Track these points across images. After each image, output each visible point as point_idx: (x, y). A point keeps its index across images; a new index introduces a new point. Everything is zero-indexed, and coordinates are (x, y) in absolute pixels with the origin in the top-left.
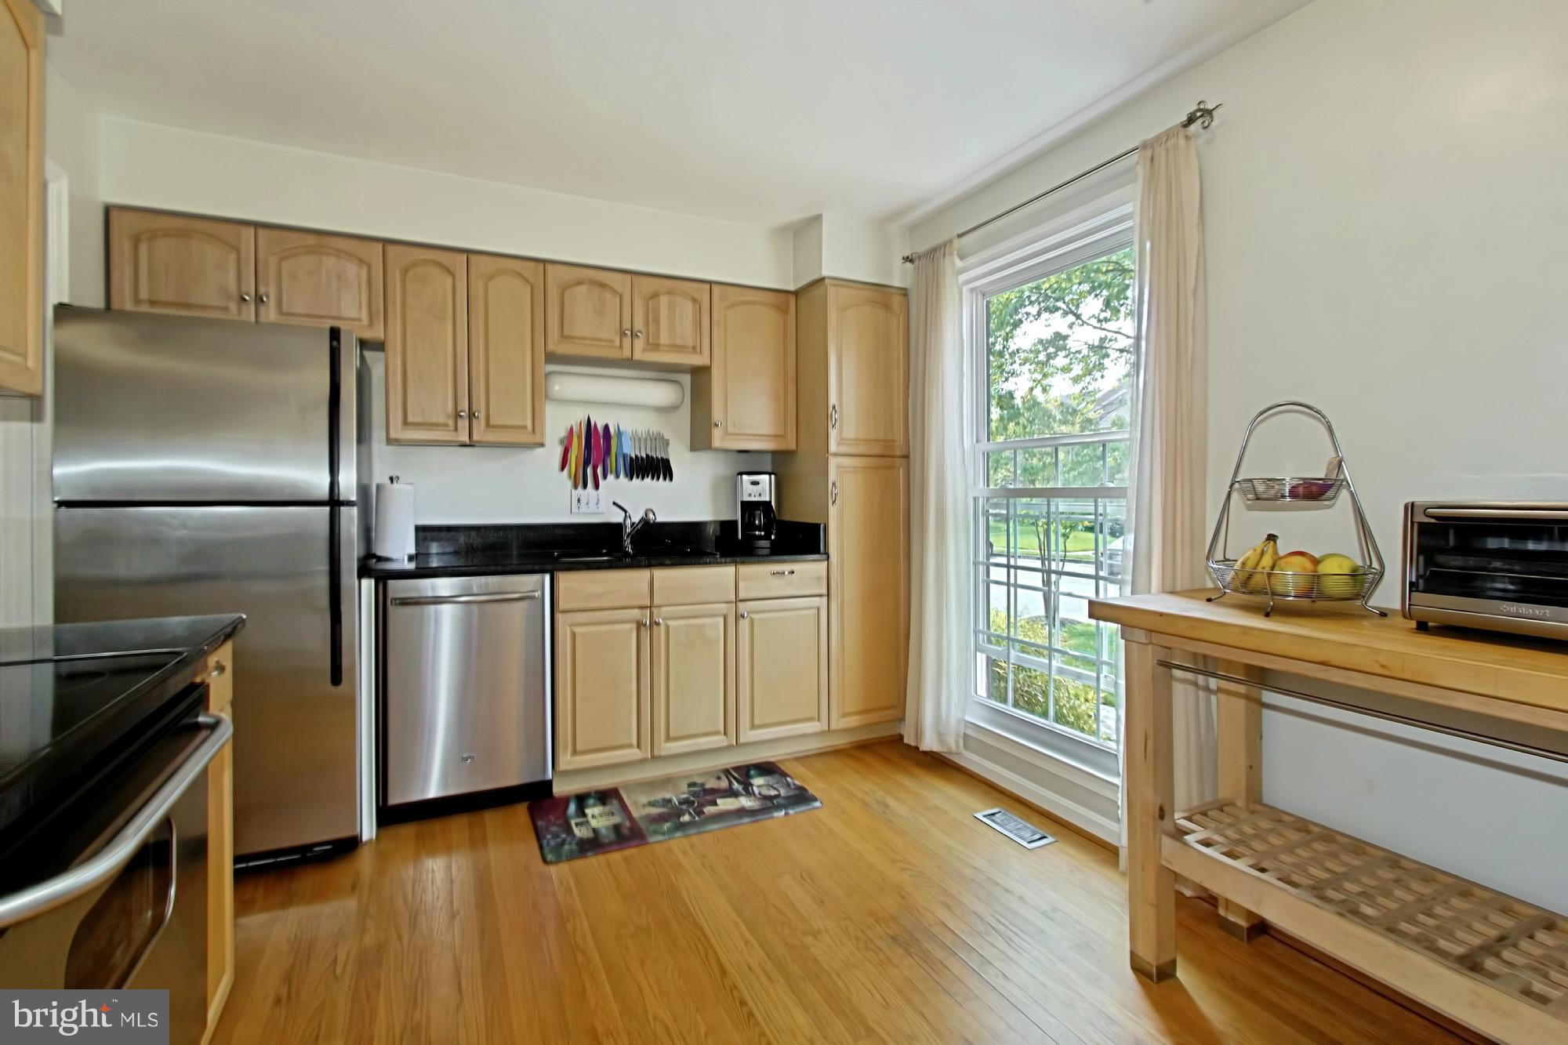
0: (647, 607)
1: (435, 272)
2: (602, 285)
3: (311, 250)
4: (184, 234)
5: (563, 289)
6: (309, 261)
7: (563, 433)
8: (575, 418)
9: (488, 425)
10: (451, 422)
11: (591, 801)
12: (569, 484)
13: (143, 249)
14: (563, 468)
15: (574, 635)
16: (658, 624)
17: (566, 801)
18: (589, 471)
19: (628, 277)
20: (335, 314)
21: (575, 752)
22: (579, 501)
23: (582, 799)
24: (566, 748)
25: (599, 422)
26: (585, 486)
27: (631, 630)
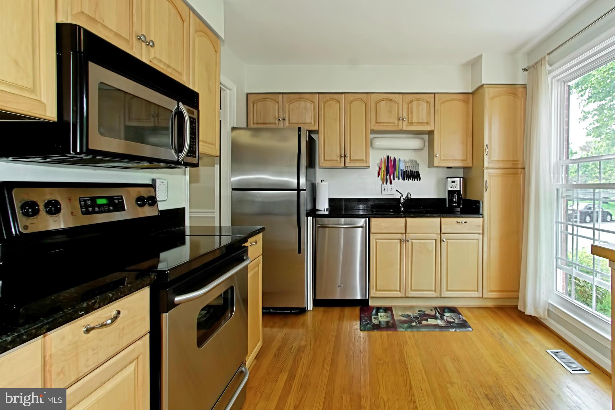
0: (404, 234)
1: (333, 103)
2: (391, 100)
3: (298, 100)
4: (264, 100)
5: (377, 103)
6: (296, 104)
7: (378, 162)
8: (383, 155)
9: (350, 160)
10: (338, 159)
11: (381, 310)
12: (381, 182)
13: (255, 105)
14: (378, 177)
15: (376, 243)
16: (408, 241)
17: (373, 308)
18: (388, 177)
19: (401, 95)
20: (304, 122)
21: (376, 290)
22: (384, 189)
23: (378, 309)
24: (373, 288)
25: (392, 157)
26: (387, 183)
27: (397, 243)
